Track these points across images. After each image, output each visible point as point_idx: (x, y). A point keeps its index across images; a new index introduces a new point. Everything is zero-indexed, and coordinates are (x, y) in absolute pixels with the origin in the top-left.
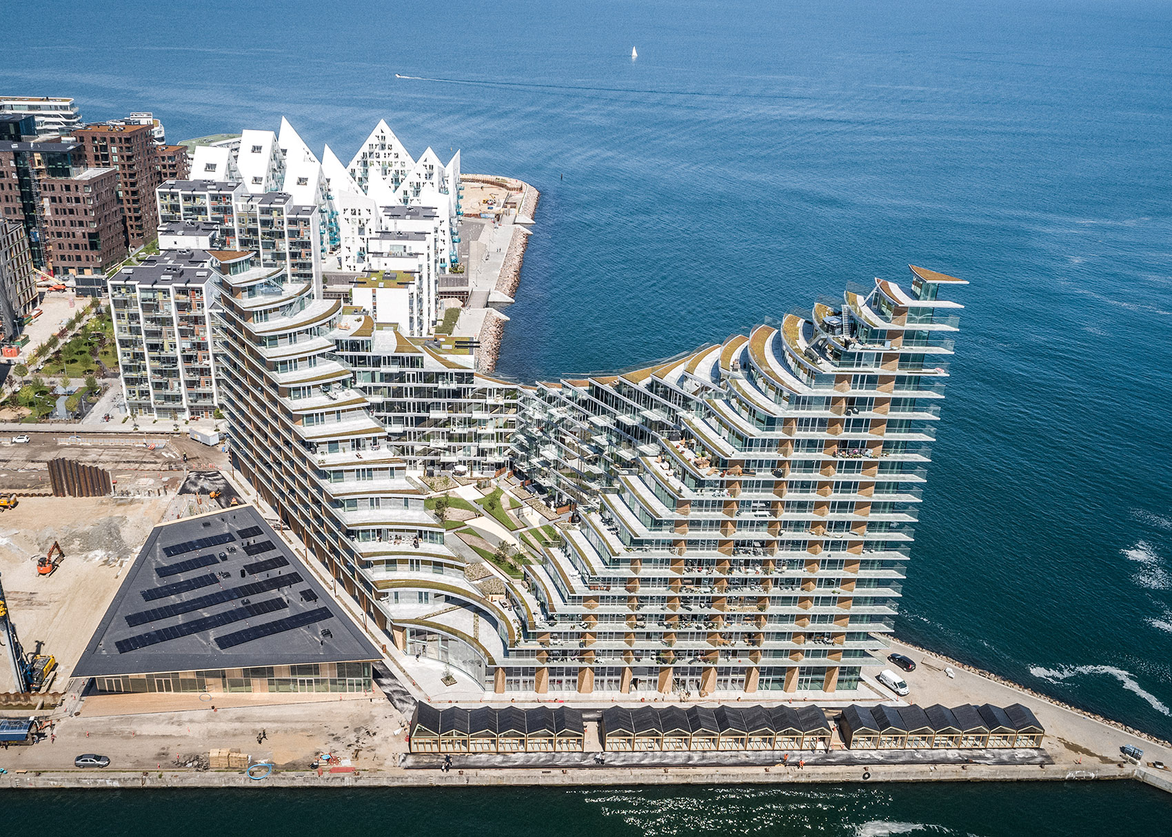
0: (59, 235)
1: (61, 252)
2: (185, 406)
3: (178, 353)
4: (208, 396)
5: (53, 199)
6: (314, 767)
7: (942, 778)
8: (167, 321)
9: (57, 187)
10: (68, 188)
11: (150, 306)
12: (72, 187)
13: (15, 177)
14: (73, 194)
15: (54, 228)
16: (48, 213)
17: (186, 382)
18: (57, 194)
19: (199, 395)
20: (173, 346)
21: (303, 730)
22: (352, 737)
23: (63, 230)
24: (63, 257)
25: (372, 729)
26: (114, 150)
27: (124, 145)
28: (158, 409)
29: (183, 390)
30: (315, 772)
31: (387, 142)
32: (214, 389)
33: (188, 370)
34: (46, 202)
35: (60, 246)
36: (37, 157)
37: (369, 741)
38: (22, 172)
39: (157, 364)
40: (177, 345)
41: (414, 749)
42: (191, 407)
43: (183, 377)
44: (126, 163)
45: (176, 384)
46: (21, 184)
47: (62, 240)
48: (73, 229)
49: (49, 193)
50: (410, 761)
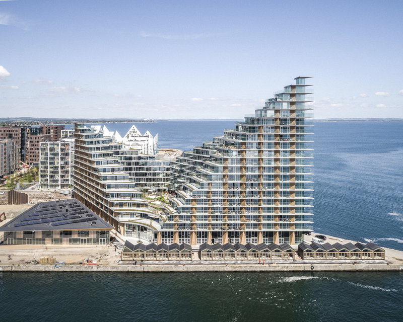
0: (31, 153)
1: (30, 158)
2: (59, 184)
3: (59, 165)
4: (67, 180)
5: (31, 142)
6: (81, 263)
7: (346, 269)
8: (57, 154)
9: (33, 138)
10: (36, 138)
11: (52, 150)
12: (37, 138)
13: (20, 135)
14: (37, 140)
15: (29, 151)
16: (28, 146)
17: (61, 175)
18: (32, 140)
19: (64, 180)
20: (58, 163)
21: (80, 254)
22: (99, 256)
23: (32, 151)
24: (31, 160)
25: (107, 254)
26: (52, 131)
27: (55, 129)
28: (50, 185)
29: (59, 178)
30: (82, 265)
31: (135, 131)
32: (70, 178)
33: (62, 172)
34: (28, 143)
35: (30, 156)
36: (28, 129)
37: (105, 257)
38: (23, 134)
39: (52, 170)
40: (59, 162)
41: (123, 259)
42: (61, 185)
43: (60, 173)
44: (55, 135)
45: (57, 176)
46: (22, 137)
47: (31, 154)
48: (35, 151)
49: (30, 140)
50: (121, 262)
